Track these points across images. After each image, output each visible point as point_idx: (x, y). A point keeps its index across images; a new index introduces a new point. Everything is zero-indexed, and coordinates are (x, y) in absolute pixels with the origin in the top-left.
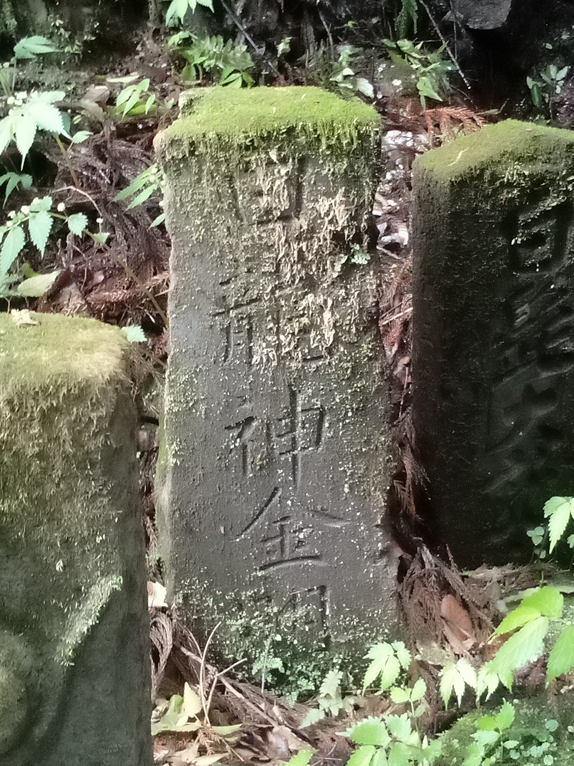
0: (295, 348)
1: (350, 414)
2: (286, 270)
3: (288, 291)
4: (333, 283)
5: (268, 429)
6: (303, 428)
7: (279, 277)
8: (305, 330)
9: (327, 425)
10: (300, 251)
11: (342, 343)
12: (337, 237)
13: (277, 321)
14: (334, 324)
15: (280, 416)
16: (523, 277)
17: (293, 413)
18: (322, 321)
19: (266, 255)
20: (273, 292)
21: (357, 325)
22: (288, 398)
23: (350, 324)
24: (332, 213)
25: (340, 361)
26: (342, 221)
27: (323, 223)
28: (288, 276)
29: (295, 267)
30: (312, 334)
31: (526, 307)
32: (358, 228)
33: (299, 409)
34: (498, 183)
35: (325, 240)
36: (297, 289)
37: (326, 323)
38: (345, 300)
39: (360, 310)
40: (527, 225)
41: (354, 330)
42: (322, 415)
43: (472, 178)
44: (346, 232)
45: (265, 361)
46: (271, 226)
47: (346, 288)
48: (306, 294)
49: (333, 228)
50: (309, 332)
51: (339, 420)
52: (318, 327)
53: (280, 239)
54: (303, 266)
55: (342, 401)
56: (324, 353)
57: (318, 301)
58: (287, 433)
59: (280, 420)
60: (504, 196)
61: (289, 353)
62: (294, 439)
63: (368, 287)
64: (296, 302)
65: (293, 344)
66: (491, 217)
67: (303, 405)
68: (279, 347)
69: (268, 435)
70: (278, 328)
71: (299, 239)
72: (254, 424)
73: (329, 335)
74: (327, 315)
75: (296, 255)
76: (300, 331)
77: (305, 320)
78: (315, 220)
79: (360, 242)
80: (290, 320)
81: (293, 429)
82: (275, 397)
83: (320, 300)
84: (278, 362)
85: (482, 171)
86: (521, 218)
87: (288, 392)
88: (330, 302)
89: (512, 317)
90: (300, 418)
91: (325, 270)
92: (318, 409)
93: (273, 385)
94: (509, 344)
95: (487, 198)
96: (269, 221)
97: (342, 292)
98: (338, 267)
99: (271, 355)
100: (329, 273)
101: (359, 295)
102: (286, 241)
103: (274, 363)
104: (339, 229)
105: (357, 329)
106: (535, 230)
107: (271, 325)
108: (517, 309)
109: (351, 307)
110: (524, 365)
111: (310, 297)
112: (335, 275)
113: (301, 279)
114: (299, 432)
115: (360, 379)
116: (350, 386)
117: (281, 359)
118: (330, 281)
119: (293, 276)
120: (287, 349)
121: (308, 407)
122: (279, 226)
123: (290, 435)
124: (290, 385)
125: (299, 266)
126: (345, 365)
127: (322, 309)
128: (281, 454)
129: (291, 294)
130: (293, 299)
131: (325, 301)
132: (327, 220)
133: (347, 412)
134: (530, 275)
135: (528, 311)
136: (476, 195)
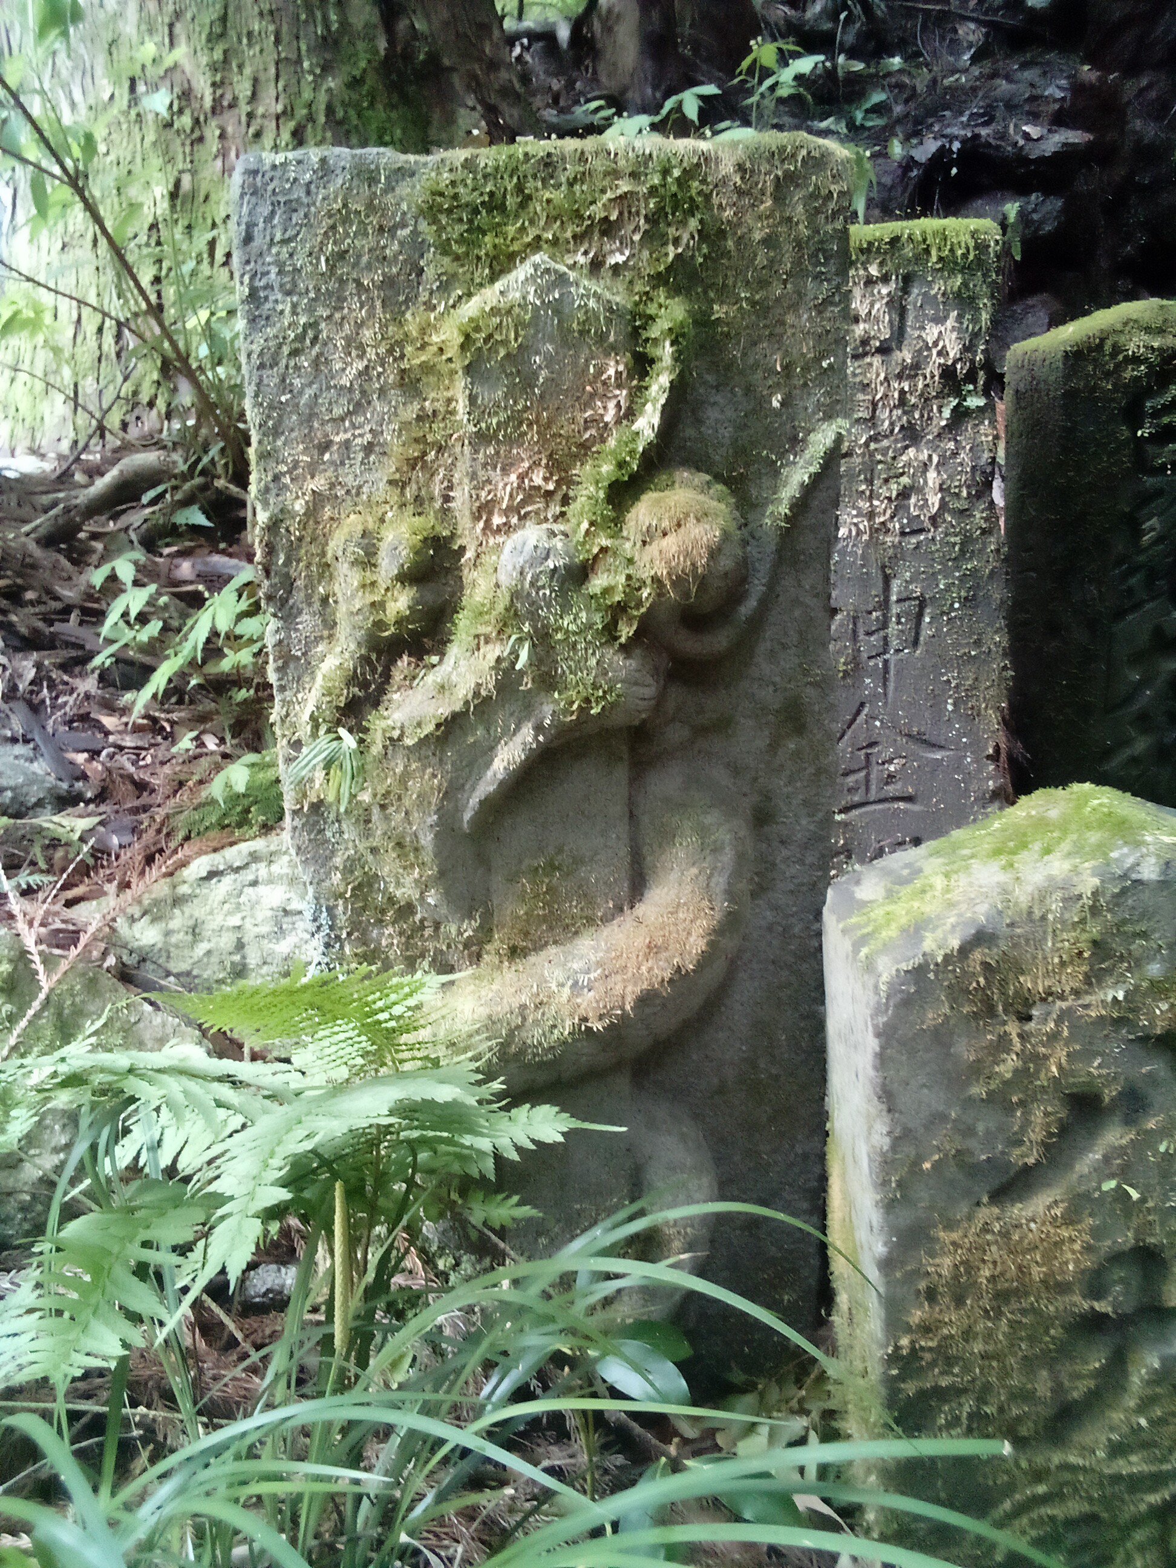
0: (892, 517)
1: (957, 605)
2: (884, 414)
3: (885, 443)
4: (939, 435)
5: (855, 624)
6: (899, 623)
7: (874, 426)
8: (904, 494)
9: (927, 620)
10: (902, 392)
11: (949, 511)
12: (948, 373)
13: (870, 482)
14: (941, 485)
15: (870, 608)
16: (1151, 482)
17: (885, 605)
18: (926, 482)
19: (860, 396)
20: (867, 444)
21: (968, 487)
22: (880, 584)
23: (960, 486)
24: (941, 344)
25: (946, 535)
26: (954, 352)
27: (930, 356)
28: (887, 423)
29: (895, 412)
30: (913, 500)
31: (1153, 520)
32: (972, 362)
33: (894, 598)
34: (1121, 357)
35: (933, 377)
36: (896, 441)
37: (930, 483)
38: (955, 454)
39: (973, 467)
40: (1157, 414)
41: (964, 494)
42: (922, 603)
43: (1090, 350)
44: (959, 366)
45: (854, 533)
46: (868, 360)
47: (956, 441)
48: (906, 447)
49: (942, 361)
50: (908, 497)
51: (943, 613)
52: (920, 490)
53: (878, 375)
54: (905, 413)
55: (948, 587)
56: (927, 524)
57: (921, 458)
58: (877, 630)
59: (870, 613)
60: (1129, 373)
61: (883, 523)
62: (885, 638)
63: (983, 438)
64: (894, 458)
65: (889, 512)
66: (1113, 400)
67: (899, 592)
68: (871, 515)
69: (854, 631)
70: (872, 491)
71: (900, 377)
72: (838, 617)
73: (934, 500)
74: (932, 475)
75: (896, 395)
76: (898, 495)
77: (905, 480)
78: (920, 351)
79: (974, 382)
80: (886, 481)
81: (885, 625)
82: (864, 581)
83: (924, 455)
84: (871, 536)
85: (1103, 340)
86: (1148, 404)
87: (880, 577)
88: (935, 459)
89: (1138, 533)
90: (895, 609)
91: (930, 418)
92: (915, 599)
93: (863, 566)
94: (1132, 571)
95: (1108, 374)
96: (865, 354)
97: (951, 445)
98: (947, 413)
99: (861, 527)
100: (934, 422)
101: (971, 449)
102: (886, 378)
103: (865, 537)
104: (950, 363)
105: (969, 493)
106: (1166, 420)
107: (864, 487)
108: (1144, 523)
109: (961, 464)
110: (1153, 599)
111: (911, 452)
112: (943, 423)
113: (902, 427)
114: (893, 628)
116: (958, 568)
117: (874, 531)
118: (936, 431)
119: (892, 424)
120: (882, 519)
121: (904, 595)
122: (877, 360)
123: (882, 633)
124: (883, 567)
125: (900, 412)
126: (952, 540)
127: (925, 466)
128: (870, 658)
129: (889, 448)
130: (891, 454)
131: (930, 456)
132: (934, 352)
133: (952, 605)
134: (1160, 479)
135: (1158, 526)
136: (1094, 370)
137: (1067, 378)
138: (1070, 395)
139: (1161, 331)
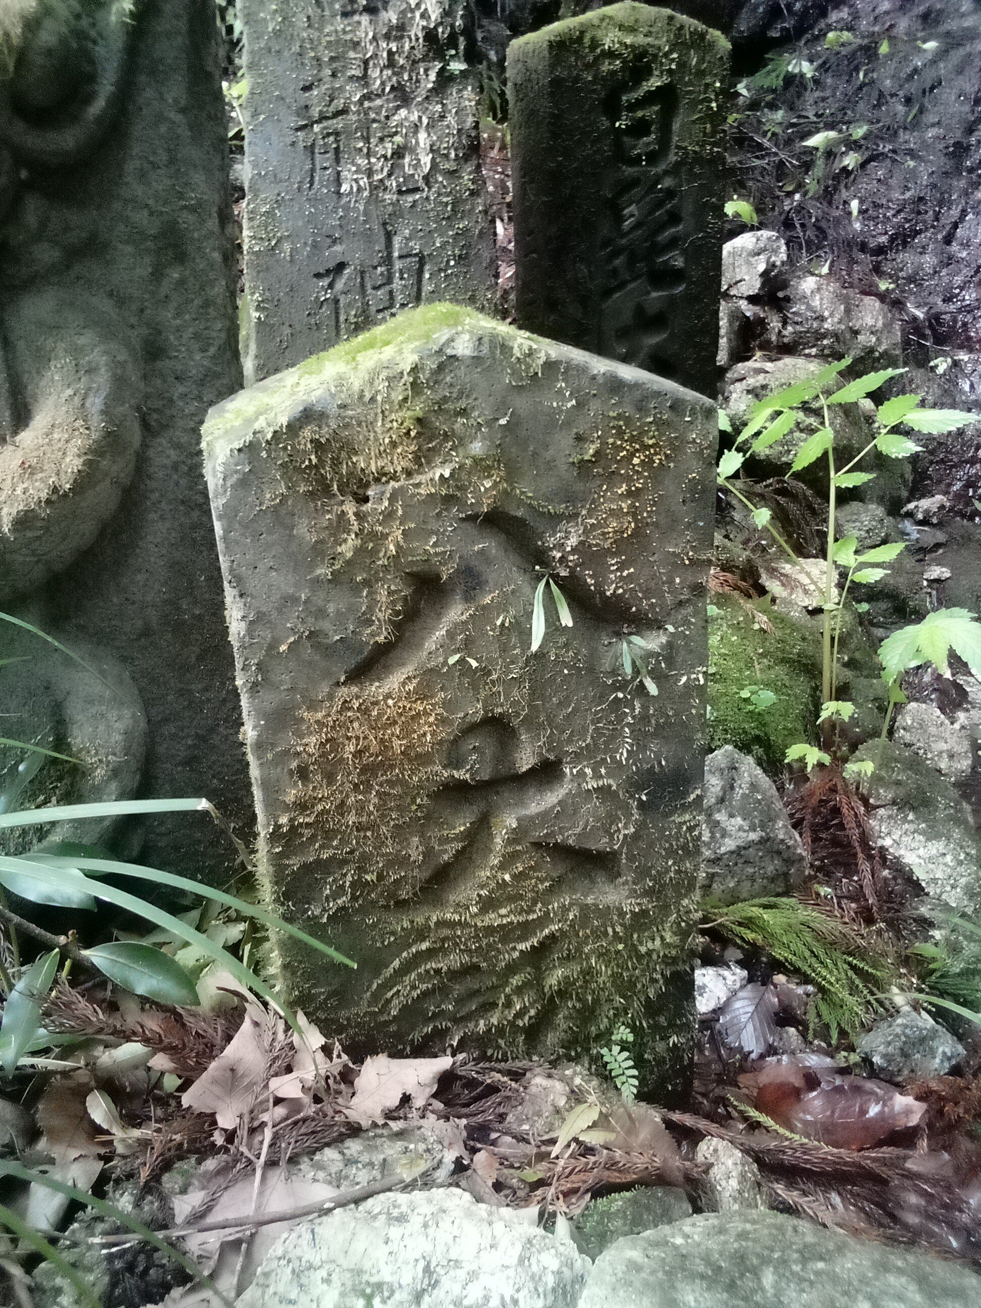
0: (389, 175)
1: (452, 263)
2: (374, 73)
3: (378, 102)
4: (427, 98)
5: (362, 278)
6: (402, 278)
7: (367, 85)
8: (399, 153)
9: (427, 276)
10: (390, 53)
11: (440, 171)
12: (430, 36)
13: (367, 140)
14: (431, 146)
15: (375, 262)
16: (629, 171)
17: (388, 260)
18: (417, 143)
19: (352, 54)
20: (361, 102)
21: (456, 150)
22: (383, 240)
23: (448, 148)
24: (423, 7)
25: (439, 195)
26: (435, 14)
27: (413, 18)
28: (378, 82)
29: (385, 72)
30: (407, 160)
31: (633, 208)
32: (452, 26)
33: (396, 254)
34: (599, 50)
35: (417, 39)
36: (388, 101)
37: (422, 145)
38: (442, 117)
39: (459, 131)
40: (632, 107)
41: (453, 155)
42: (422, 261)
43: (572, 41)
44: (440, 30)
45: (355, 189)
46: (356, 18)
47: (443, 105)
48: (398, 108)
49: (425, 23)
50: (403, 157)
51: (440, 270)
52: (413, 150)
53: (367, 34)
54: (394, 74)
55: (444, 245)
56: (421, 184)
57: (412, 119)
58: (384, 284)
59: (375, 268)
60: (606, 67)
61: (381, 181)
62: (391, 292)
63: (467, 103)
64: (387, 118)
65: (386, 170)
66: (594, 91)
67: (400, 249)
68: (370, 173)
69: (363, 286)
70: (369, 148)
71: (387, 37)
72: (347, 271)
73: (426, 160)
74: (422, 136)
75: (385, 54)
76: (393, 154)
77: (398, 139)
78: (403, 12)
79: (456, 47)
80: (381, 140)
81: (389, 280)
82: (368, 236)
83: (414, 117)
84: (371, 192)
85: (582, 33)
86: (624, 98)
87: (382, 233)
88: (425, 121)
89: (620, 219)
90: (398, 265)
91: (418, 81)
92: (416, 255)
93: (365, 222)
94: (616, 254)
95: (588, 66)
96: (353, 12)
97: (439, 108)
98: (433, 76)
99: (361, 183)
100: (423, 85)
101: (456, 112)
102: (374, 38)
103: (366, 194)
104: (432, 26)
105: (456, 155)
106: (640, 114)
107: (361, 144)
108: (624, 209)
109: (448, 127)
110: (634, 279)
111: (403, 112)
112: (430, 85)
113: (392, 86)
114: (397, 284)
115: (462, 218)
116: (451, 227)
117: (374, 188)
118: (424, 94)
119: (383, 83)
120: (380, 177)
121: (404, 252)
122: (365, 19)
123: (387, 288)
124: (385, 224)
125: (390, 72)
126: (445, 200)
127: (416, 127)
128: (379, 311)
129: (382, 106)
130: (384, 113)
131: (420, 118)
132: (418, 14)
133: (448, 262)
134: (636, 169)
135: (636, 213)
136: (576, 61)
137: (553, 66)
138: (556, 83)
139: (632, 30)
